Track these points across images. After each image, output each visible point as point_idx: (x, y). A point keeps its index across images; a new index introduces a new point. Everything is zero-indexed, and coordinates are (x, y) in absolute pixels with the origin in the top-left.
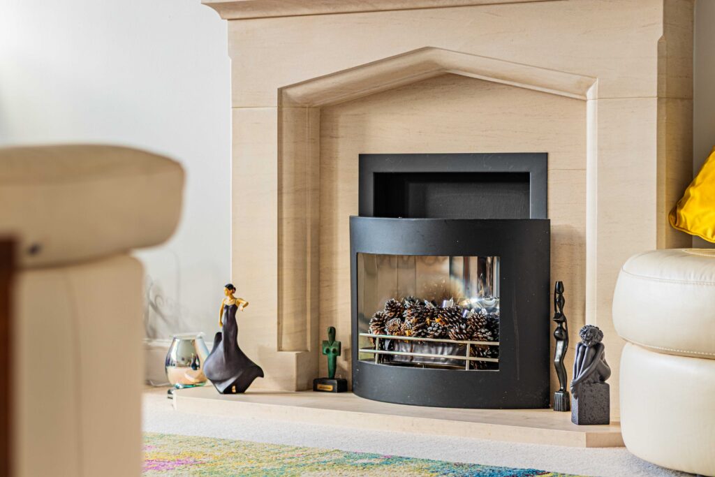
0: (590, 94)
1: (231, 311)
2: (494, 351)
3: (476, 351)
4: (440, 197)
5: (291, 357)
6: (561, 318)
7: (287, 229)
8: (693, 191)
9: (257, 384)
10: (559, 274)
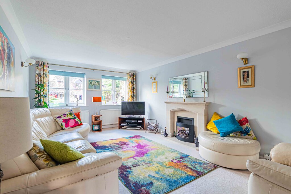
0: (198, 114)
1: (166, 129)
2: (189, 137)
3: (187, 137)
4: (184, 121)
5: (171, 133)
6: (195, 135)
7: (171, 122)
8: (208, 125)
9: (168, 136)
10: (195, 130)
